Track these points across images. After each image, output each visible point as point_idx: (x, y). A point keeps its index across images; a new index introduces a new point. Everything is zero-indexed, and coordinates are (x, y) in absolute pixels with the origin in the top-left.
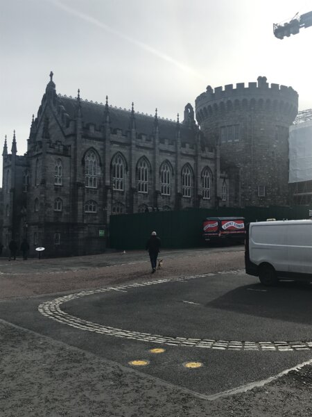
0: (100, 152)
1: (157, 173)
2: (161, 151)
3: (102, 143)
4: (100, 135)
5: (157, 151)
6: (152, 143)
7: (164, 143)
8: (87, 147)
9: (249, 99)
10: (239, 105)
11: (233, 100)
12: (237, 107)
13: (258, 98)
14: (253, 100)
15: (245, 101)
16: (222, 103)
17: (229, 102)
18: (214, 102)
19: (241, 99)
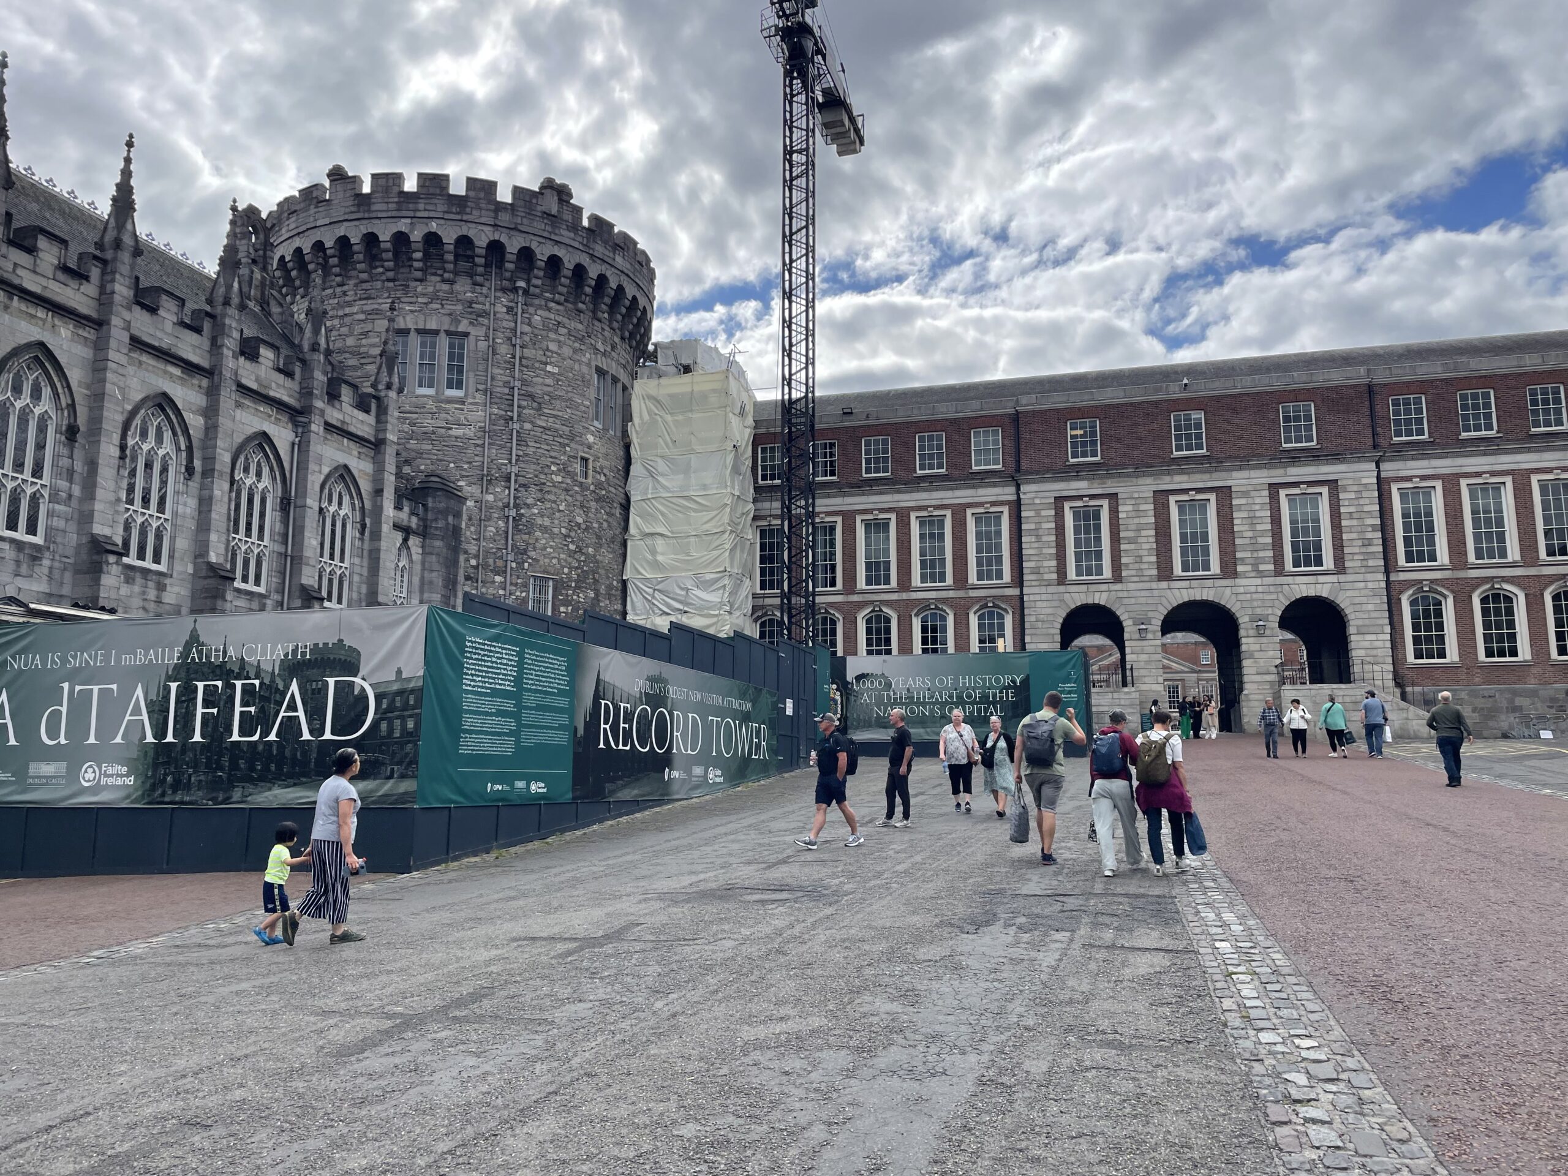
1: (109, 450)
2: (137, 343)
5: (118, 336)
6: (91, 289)
7: (153, 310)
9: (513, 245)
10: (470, 258)
11: (449, 236)
12: (463, 265)
13: (543, 252)
14: (526, 254)
15: (496, 248)
16: (401, 239)
17: (432, 240)
18: (364, 228)
19: (482, 238)
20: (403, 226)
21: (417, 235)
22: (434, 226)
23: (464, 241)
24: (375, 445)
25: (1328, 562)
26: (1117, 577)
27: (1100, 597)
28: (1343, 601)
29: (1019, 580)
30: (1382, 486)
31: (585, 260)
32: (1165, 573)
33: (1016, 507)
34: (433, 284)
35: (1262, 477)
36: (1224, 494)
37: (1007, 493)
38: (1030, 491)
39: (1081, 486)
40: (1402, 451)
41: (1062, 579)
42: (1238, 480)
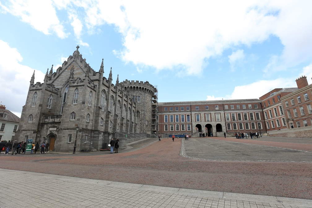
0: (107, 93)
3: (108, 89)
4: (107, 84)
6: (121, 95)
8: (103, 89)
9: (145, 88)
10: (141, 89)
11: (139, 87)
12: (140, 90)
13: (147, 88)
14: (146, 89)
15: (143, 88)
16: (134, 87)
17: (137, 87)
18: (131, 86)
19: (142, 87)
20: (134, 86)
21: (136, 87)
22: (137, 86)
23: (140, 87)
24: (135, 108)
25: (220, 120)
26: (201, 121)
27: (199, 123)
28: (221, 124)
29: (191, 121)
30: (224, 113)
31: (150, 89)
32: (205, 121)
33: (191, 114)
34: (137, 91)
35: (214, 112)
36: (211, 114)
37: (190, 113)
38: (192, 113)
39: (197, 113)
40: (226, 110)
41: (196, 122)
42: (212, 112)
